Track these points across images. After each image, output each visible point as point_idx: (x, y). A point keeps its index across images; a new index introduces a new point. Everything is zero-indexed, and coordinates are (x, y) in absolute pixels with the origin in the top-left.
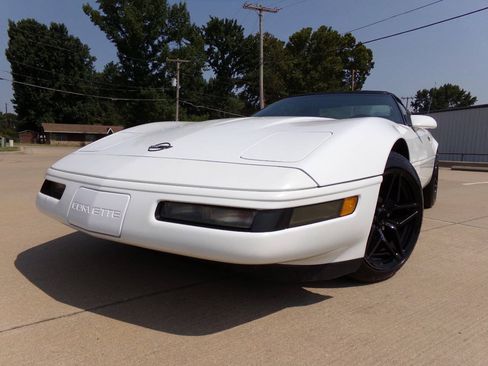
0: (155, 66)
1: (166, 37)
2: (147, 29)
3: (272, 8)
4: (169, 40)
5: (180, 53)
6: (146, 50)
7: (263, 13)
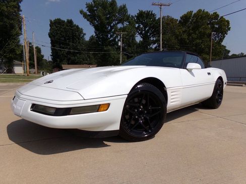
0: (111, 36)
1: (116, 22)
2: (108, 19)
3: (167, 4)
4: (118, 23)
5: (123, 29)
6: (107, 28)
7: (162, 7)
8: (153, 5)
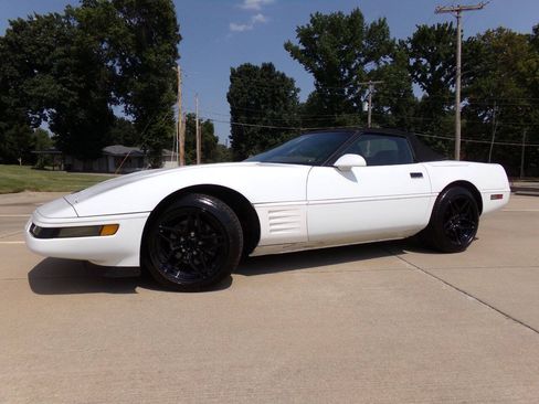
0: (350, 92)
1: (362, 59)
2: (342, 54)
3: (476, 5)
4: (366, 62)
5: (375, 75)
6: (341, 75)
7: (462, 14)
8: (437, 12)
